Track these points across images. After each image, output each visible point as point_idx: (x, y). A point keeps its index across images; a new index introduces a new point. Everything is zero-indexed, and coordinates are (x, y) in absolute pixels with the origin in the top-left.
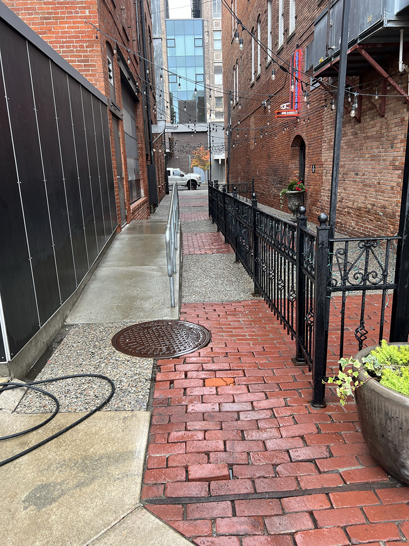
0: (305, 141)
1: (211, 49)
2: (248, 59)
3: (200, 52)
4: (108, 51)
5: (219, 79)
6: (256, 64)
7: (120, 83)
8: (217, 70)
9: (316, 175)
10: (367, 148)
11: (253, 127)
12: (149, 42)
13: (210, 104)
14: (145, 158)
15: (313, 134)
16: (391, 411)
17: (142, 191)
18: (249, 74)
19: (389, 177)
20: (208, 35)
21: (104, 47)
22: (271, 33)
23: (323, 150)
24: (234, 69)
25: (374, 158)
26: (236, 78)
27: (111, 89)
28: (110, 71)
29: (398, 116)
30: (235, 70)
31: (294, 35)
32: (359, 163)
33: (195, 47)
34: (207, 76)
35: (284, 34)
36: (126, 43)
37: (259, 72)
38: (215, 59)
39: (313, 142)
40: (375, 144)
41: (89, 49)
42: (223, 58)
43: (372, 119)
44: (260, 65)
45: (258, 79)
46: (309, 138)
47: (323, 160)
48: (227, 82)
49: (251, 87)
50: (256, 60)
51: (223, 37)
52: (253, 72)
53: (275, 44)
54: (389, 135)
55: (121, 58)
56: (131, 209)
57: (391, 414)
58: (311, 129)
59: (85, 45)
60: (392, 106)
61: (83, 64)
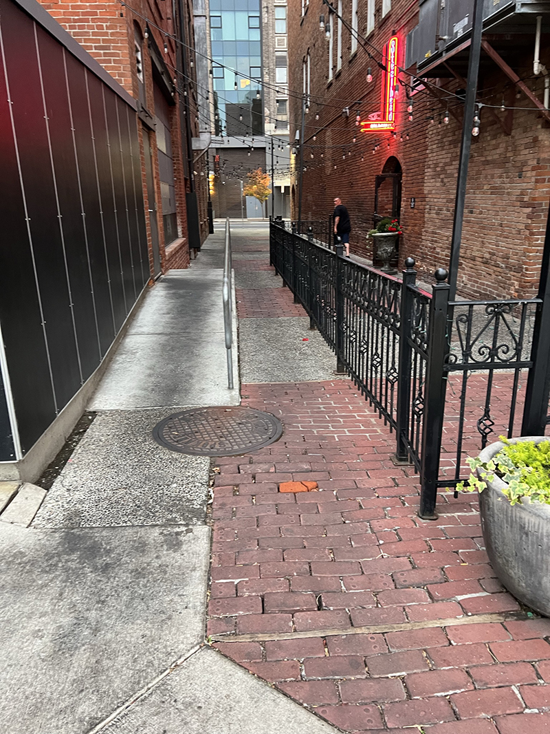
0: (402, 165)
1: (271, 32)
2: (324, 48)
3: (255, 35)
4: (136, 35)
5: (282, 75)
6: (335, 55)
7: (151, 79)
8: (280, 62)
9: (416, 211)
10: (486, 176)
11: (329, 143)
12: (187, 20)
13: (269, 110)
14: (183, 184)
15: (413, 155)
16: (529, 523)
17: (180, 230)
18: (325, 69)
19: (513, 217)
20: (267, 12)
21: (131, 29)
22: (357, 13)
23: (426, 178)
24: (304, 61)
25: (495, 190)
26: (307, 74)
27: (141, 88)
28: (138, 62)
29: (530, 134)
30: (306, 62)
31: (388, 16)
32: (476, 197)
33: (250, 28)
34: (266, 71)
35: (375, 15)
36: (158, 22)
37: (339, 67)
38: (277, 47)
39: (413, 167)
40: (498, 171)
41: (110, 31)
42: (289, 44)
43: (494, 137)
44: (341, 57)
45: (337, 76)
46: (407, 160)
47: (426, 192)
48: (295, 79)
49: (328, 88)
50: (335, 49)
51: (288, 16)
52: (331, 66)
53: (363, 29)
54: (516, 159)
55: (152, 44)
56: (167, 254)
57: (529, 527)
58: (410, 149)
59: (104, 25)
60: (521, 120)
61: (102, 52)
